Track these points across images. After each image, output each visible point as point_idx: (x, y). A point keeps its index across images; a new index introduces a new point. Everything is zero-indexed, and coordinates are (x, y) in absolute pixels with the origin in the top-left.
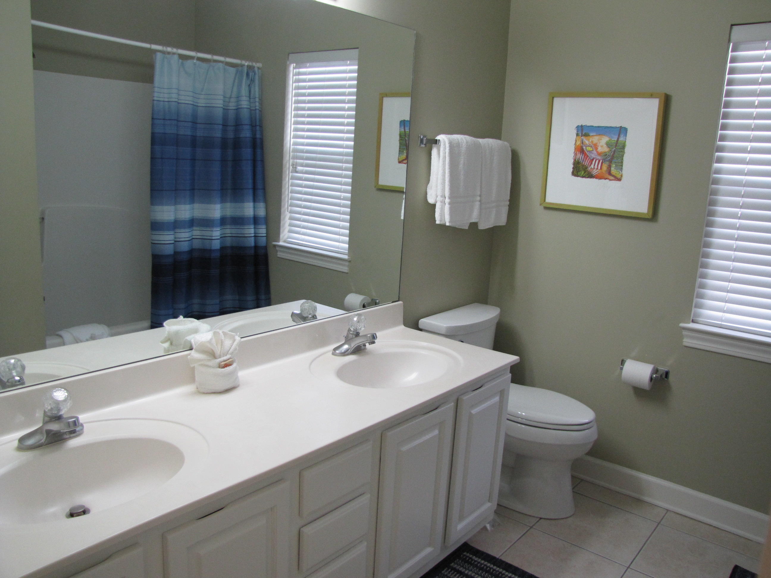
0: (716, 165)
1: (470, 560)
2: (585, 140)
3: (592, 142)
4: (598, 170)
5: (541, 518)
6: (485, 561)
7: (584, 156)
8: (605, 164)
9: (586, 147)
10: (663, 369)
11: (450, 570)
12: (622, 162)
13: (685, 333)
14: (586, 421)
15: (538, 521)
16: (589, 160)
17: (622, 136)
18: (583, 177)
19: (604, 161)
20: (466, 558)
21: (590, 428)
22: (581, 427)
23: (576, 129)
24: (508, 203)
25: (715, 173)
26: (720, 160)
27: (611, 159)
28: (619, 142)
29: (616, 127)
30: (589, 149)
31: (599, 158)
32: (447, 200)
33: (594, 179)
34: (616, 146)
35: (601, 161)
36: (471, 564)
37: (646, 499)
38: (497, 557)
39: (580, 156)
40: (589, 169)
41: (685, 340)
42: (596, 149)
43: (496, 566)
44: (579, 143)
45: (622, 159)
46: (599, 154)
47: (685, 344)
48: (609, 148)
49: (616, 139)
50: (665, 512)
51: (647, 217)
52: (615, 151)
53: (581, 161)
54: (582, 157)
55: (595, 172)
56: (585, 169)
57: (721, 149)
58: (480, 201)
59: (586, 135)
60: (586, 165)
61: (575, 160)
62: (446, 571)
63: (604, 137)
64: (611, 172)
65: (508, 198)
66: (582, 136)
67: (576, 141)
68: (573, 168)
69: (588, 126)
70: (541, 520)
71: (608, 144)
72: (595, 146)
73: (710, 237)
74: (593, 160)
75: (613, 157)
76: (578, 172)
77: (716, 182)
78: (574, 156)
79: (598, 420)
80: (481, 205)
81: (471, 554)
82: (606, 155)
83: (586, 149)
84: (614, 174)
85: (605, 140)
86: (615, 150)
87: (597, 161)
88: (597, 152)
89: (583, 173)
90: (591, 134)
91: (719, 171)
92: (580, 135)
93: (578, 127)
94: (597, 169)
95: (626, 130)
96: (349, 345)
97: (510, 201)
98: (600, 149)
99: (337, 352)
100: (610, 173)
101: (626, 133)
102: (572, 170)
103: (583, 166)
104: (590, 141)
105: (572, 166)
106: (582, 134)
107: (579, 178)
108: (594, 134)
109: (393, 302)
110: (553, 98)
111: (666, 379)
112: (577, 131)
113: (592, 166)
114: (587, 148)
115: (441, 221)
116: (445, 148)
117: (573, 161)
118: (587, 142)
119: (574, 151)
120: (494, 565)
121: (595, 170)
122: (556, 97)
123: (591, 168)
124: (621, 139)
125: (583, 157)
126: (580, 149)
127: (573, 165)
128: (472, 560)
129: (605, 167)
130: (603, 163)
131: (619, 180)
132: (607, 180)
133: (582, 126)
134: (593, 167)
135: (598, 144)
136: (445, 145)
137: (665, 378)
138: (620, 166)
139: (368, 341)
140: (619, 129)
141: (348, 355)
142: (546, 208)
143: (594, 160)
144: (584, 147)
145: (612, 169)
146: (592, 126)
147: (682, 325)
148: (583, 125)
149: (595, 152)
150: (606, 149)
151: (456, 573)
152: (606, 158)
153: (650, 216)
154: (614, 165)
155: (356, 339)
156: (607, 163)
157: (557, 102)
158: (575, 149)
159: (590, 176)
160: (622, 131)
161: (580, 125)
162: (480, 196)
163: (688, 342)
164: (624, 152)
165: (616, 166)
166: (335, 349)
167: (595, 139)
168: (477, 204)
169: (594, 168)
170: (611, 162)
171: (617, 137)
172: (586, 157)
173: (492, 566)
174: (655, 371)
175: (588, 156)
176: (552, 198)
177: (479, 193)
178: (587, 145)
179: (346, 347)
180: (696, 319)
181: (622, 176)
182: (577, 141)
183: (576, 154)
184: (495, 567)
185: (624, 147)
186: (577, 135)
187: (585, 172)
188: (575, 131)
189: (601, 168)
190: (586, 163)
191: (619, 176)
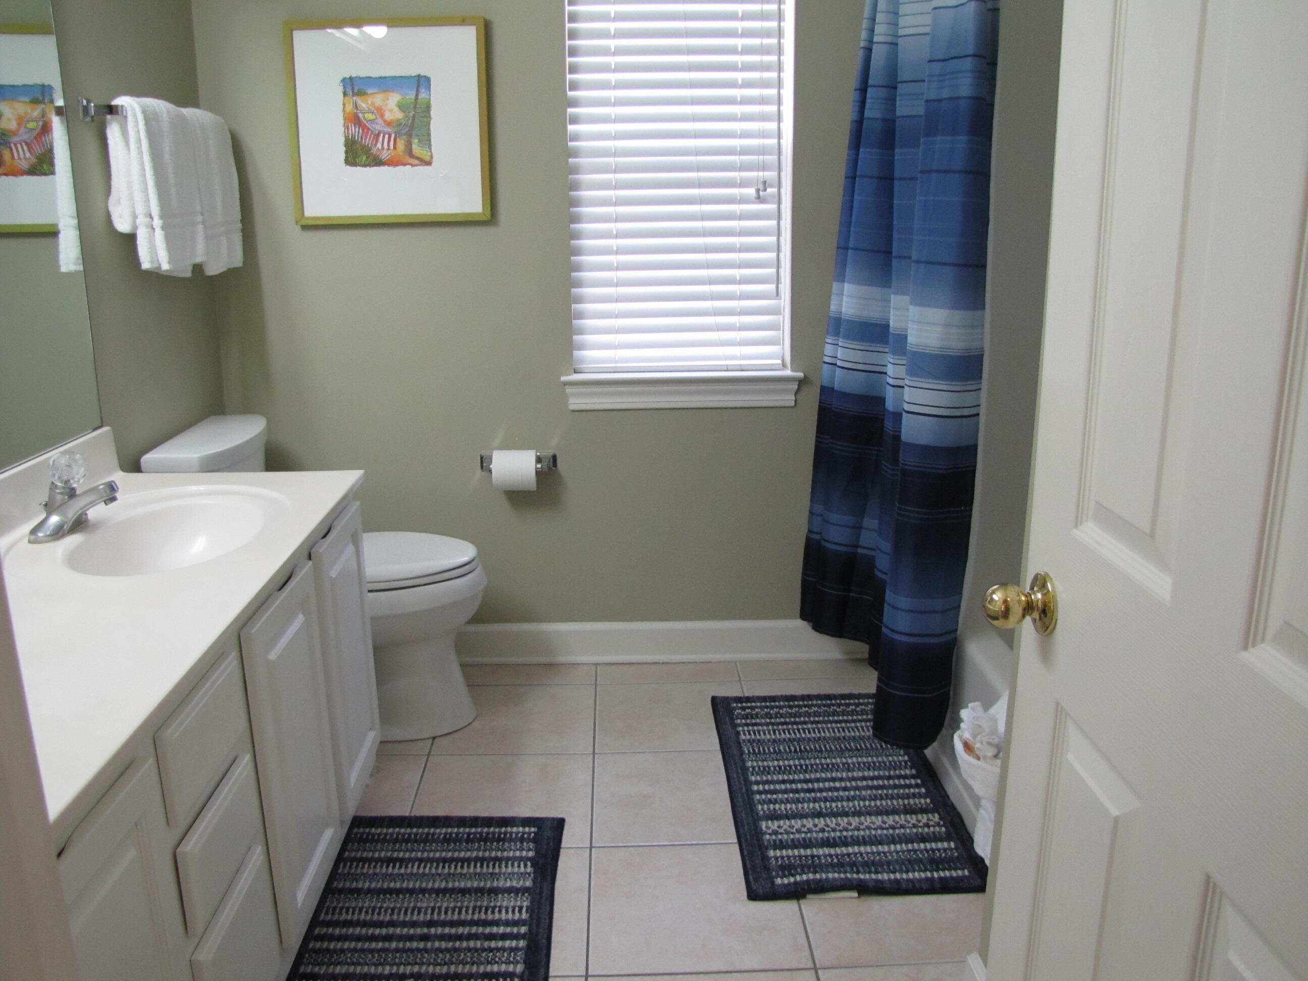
0: (571, 128)
1: (370, 837)
2: (360, 102)
3: (373, 104)
4: (390, 151)
5: (434, 738)
6: (394, 827)
7: (363, 131)
8: (401, 140)
9: (364, 113)
10: (549, 453)
11: (349, 864)
12: (429, 135)
13: (569, 390)
14: (466, 559)
15: (432, 744)
16: (372, 136)
17: (422, 90)
18: (365, 166)
19: (398, 135)
20: (361, 837)
21: (474, 570)
22: (463, 570)
23: (341, 84)
24: (240, 226)
25: (571, 140)
26: (575, 120)
27: (409, 130)
28: (419, 101)
29: (411, 77)
30: (370, 116)
31: (387, 129)
32: (157, 222)
33: (386, 168)
34: (415, 107)
35: (393, 136)
36: (377, 841)
37: (562, 659)
38: (407, 814)
39: (354, 130)
40: (374, 151)
41: (571, 401)
42: (382, 116)
43: (416, 827)
44: (349, 108)
45: (429, 129)
46: (388, 124)
47: (572, 407)
48: (404, 112)
49: (413, 97)
50: (594, 668)
51: (484, 218)
52: (414, 117)
53: (358, 138)
54: (359, 132)
55: (386, 155)
56: (367, 151)
57: (574, 103)
58: (203, 223)
59: (361, 93)
60: (368, 145)
61: (347, 138)
62: (344, 867)
63: (391, 94)
64: (414, 153)
65: (238, 216)
66: (353, 96)
67: (344, 105)
68: (346, 152)
69: (363, 78)
70: (436, 740)
71: (401, 106)
72: (380, 112)
73: (578, 238)
74: (379, 134)
75: (412, 127)
76: (354, 158)
77: (575, 153)
78: (345, 132)
79: (480, 554)
80: (205, 227)
81: (367, 827)
82: (400, 124)
83: (364, 117)
84: (418, 155)
85: (394, 99)
86: (414, 115)
87: (387, 136)
88: (385, 121)
89: (364, 158)
90: (370, 91)
91: (576, 137)
92: (351, 94)
93: (344, 81)
94: (389, 149)
95: (428, 80)
96: (62, 514)
97: (242, 221)
98: (388, 116)
99: (40, 535)
100: (411, 154)
101: (430, 85)
102: (343, 156)
103: (363, 147)
104: (370, 103)
105: (344, 149)
106: (353, 91)
107: (359, 168)
108: (375, 91)
109: (95, 429)
110: (292, 30)
111: (554, 468)
112: (345, 87)
113: (379, 145)
114: (366, 115)
115: (152, 262)
116: (136, 122)
117: (343, 139)
118: (364, 105)
119: (342, 122)
120: (412, 828)
121: (385, 151)
122: (296, 30)
123: (378, 149)
124: (423, 95)
125: (361, 131)
126: (354, 119)
127: (345, 146)
128: (373, 835)
129: (401, 145)
130: (398, 140)
131: (429, 163)
132: (408, 167)
133: (351, 78)
134: (380, 147)
135: (384, 108)
136: (135, 115)
137: (553, 466)
138: (426, 141)
139: (102, 499)
140: (417, 78)
141: (63, 536)
142: (305, 228)
143: (382, 135)
144: (361, 115)
145: (414, 146)
146: (370, 78)
147: (564, 378)
148: (354, 75)
149: (380, 121)
150: (398, 115)
151: (361, 864)
152: (401, 130)
153: (488, 217)
154: (416, 141)
155: (71, 502)
156: (404, 137)
157: (300, 37)
158: (345, 119)
159: (377, 162)
160: (422, 82)
161: (348, 77)
162: (202, 214)
163: (576, 403)
164: (430, 117)
165: (419, 141)
166: (34, 531)
167: (378, 99)
168: (200, 228)
169: (383, 147)
170: (410, 135)
171: (414, 92)
172: (365, 131)
173: (408, 830)
174: (539, 460)
175: (369, 129)
176: (314, 209)
177: (198, 208)
178: (365, 110)
179: (55, 519)
180: (580, 366)
181: (432, 157)
182: (347, 106)
183: (347, 128)
184: (415, 830)
185: (428, 108)
186: (345, 94)
187: (367, 158)
188: (341, 89)
189: (395, 148)
190: (368, 141)
191: (427, 158)
